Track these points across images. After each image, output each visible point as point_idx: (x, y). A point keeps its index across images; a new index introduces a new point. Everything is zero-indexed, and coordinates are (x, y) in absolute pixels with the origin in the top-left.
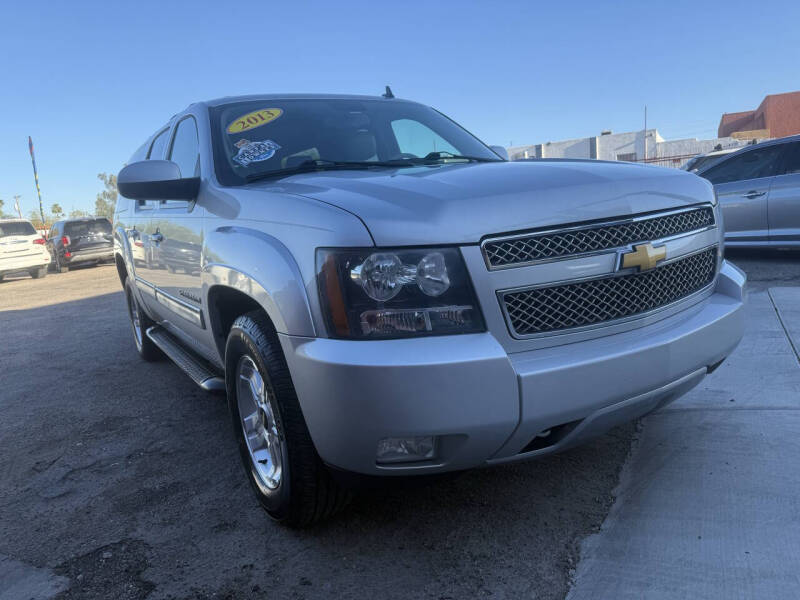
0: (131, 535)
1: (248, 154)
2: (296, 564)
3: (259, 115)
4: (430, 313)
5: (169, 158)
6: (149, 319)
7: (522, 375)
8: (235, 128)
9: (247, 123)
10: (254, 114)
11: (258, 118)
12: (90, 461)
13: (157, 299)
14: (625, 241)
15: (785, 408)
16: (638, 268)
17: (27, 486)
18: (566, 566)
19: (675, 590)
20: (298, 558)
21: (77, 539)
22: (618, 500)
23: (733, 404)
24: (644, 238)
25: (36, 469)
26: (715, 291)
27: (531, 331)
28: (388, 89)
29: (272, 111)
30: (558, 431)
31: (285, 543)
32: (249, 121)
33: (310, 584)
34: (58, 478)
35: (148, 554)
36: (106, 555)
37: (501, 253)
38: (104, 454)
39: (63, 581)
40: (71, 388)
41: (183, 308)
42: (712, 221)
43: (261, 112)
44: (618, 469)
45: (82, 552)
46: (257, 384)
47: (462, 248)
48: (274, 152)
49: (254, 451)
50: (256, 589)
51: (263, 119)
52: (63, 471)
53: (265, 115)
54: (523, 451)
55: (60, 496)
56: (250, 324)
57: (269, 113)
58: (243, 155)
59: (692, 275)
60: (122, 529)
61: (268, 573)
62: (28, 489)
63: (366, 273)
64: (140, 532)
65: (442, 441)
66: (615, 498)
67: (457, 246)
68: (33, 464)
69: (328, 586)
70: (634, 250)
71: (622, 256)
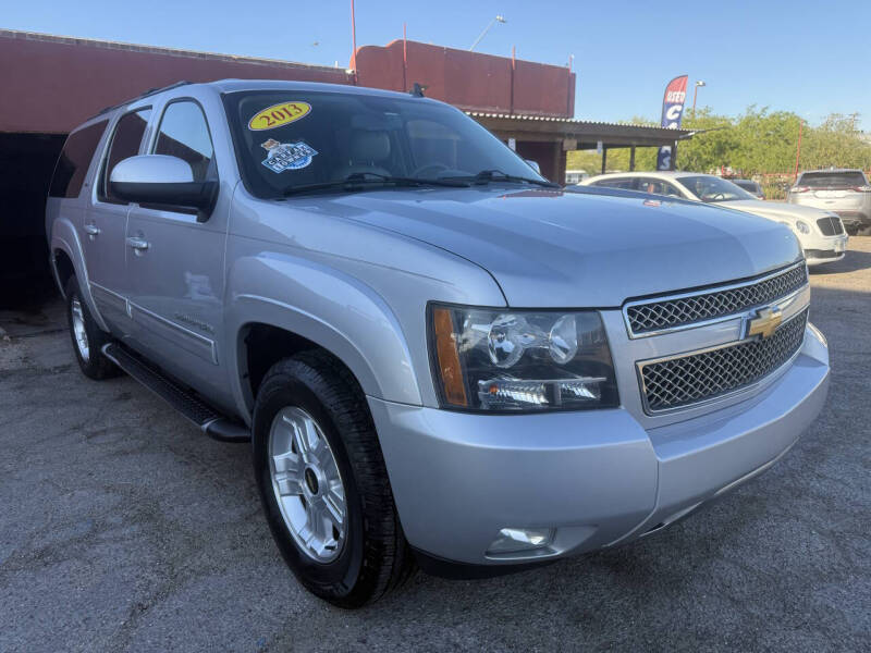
3: (285, 110)
6: (104, 332)
7: (662, 461)
9: (272, 119)
10: (278, 108)
14: (748, 306)
24: (761, 301)
27: (663, 405)
37: (641, 318)
47: (602, 312)
48: (310, 160)
53: (291, 110)
57: (295, 107)
58: (274, 160)
67: (597, 310)
70: (758, 316)
71: (749, 322)
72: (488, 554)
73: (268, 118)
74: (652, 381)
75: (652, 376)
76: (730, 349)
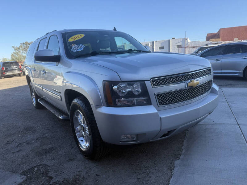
0: (42, 163)
1: (76, 48)
2: (94, 170)
3: (78, 36)
4: (136, 100)
5: (47, 48)
6: (38, 96)
7: (162, 117)
8: (71, 40)
9: (74, 39)
10: (76, 36)
11: (77, 37)
12: (24, 141)
13: (43, 90)
14: (189, 79)
15: (227, 124)
16: (192, 87)
17: (6, 148)
18: (171, 169)
19: (201, 175)
20: (94, 169)
21: (26, 164)
22: (184, 150)
23: (214, 123)
24: (193, 78)
25: (8, 143)
26: (211, 92)
27: (163, 104)
28: (115, 28)
29: (81, 35)
30: (169, 132)
31: (90, 164)
32: (74, 38)
33: (99, 176)
34: (16, 146)
35: (49, 168)
36: (36, 169)
37: (156, 83)
38: (29, 139)
39: (24, 177)
40: (14, 117)
41: (54, 94)
42: (211, 72)
43: (78, 35)
44: (183, 142)
46: (81, 118)
47: (145, 81)
48: (83, 48)
49: (79, 137)
50: (83, 178)
51: (79, 37)
52: (17, 144)
53: (79, 36)
54: (161, 137)
55: (17, 152)
56: (79, 101)
57: (80, 35)
58: (74, 49)
59: (205, 88)
60: (39, 161)
61: (86, 173)
62: (7, 150)
63: (118, 88)
64: (45, 162)
65: (138, 135)
66: (183, 150)
67: (144, 81)
68: (6, 142)
69: (104, 176)
70: (191, 82)
71: (188, 83)
72: (121, 142)
73: (73, 39)
74: (160, 98)
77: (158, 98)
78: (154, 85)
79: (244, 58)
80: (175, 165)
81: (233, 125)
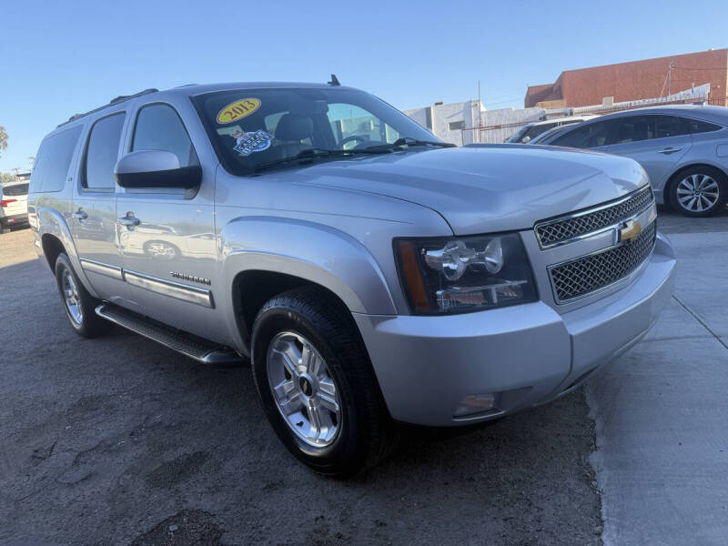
0: (185, 506)
1: (249, 144)
2: (362, 510)
3: (241, 105)
4: (497, 289)
7: (573, 334)
9: (234, 114)
10: (236, 104)
12: (94, 443)
13: (124, 280)
14: (618, 219)
15: (688, 337)
16: (628, 241)
17: (40, 475)
18: (588, 478)
20: (360, 505)
21: (131, 517)
22: (597, 422)
25: (37, 457)
26: (655, 251)
27: (567, 297)
28: (333, 77)
33: (386, 525)
34: (70, 462)
35: (214, 521)
36: (173, 528)
37: (547, 235)
38: (104, 434)
44: (583, 398)
45: (145, 527)
46: (299, 360)
48: (269, 143)
49: (289, 414)
50: (340, 536)
52: (70, 457)
53: (246, 105)
57: (249, 103)
58: (242, 145)
60: (172, 502)
61: (342, 521)
62: (44, 478)
64: (192, 503)
67: (516, 231)
68: (31, 453)
69: (401, 524)
70: (625, 226)
71: (619, 232)
72: (455, 417)
73: (231, 113)
74: (559, 280)
75: (558, 276)
76: (609, 252)
77: (555, 280)
78: (543, 240)
79: (666, 153)
80: (595, 468)
81: (702, 340)
